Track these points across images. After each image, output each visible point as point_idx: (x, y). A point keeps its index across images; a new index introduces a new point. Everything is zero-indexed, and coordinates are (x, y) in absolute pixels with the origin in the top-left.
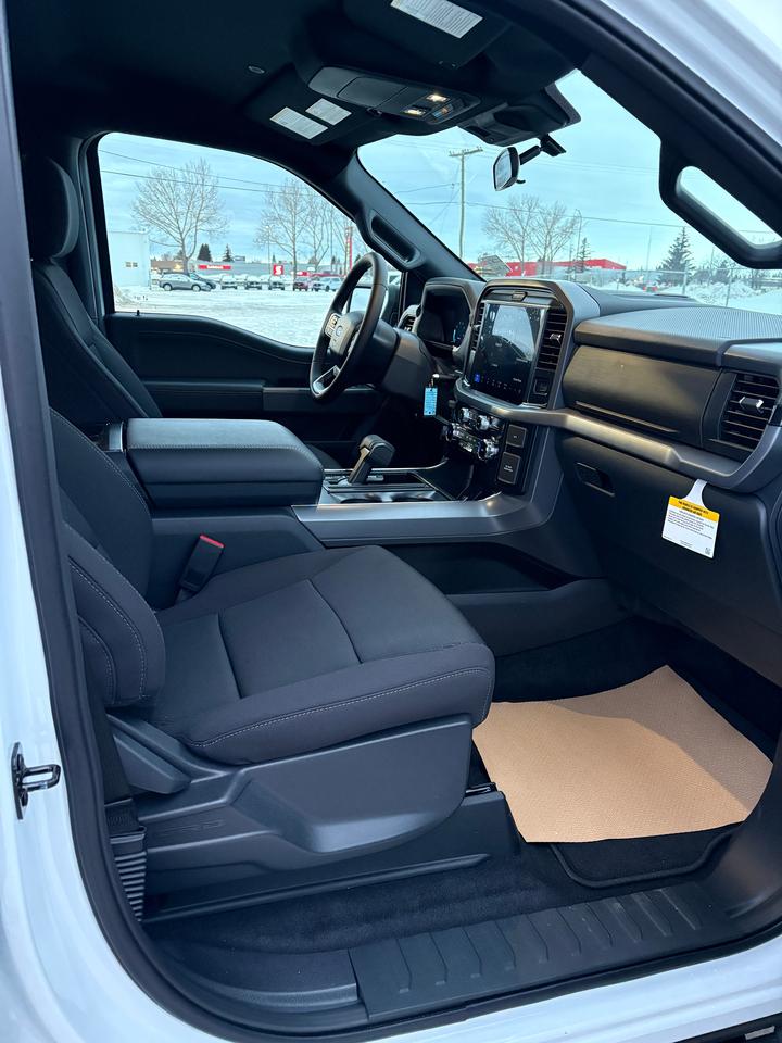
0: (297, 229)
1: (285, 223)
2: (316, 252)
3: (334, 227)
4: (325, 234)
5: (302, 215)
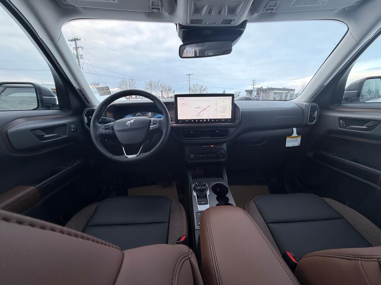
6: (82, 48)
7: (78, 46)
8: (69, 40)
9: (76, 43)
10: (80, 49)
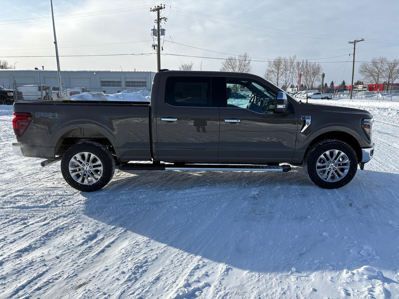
0: (279, 75)
1: (275, 74)
2: (286, 84)
3: (294, 74)
4: (290, 77)
5: (282, 70)
6: (165, 19)
7: (160, 18)
8: (151, 11)
9: (158, 14)
10: (163, 21)
